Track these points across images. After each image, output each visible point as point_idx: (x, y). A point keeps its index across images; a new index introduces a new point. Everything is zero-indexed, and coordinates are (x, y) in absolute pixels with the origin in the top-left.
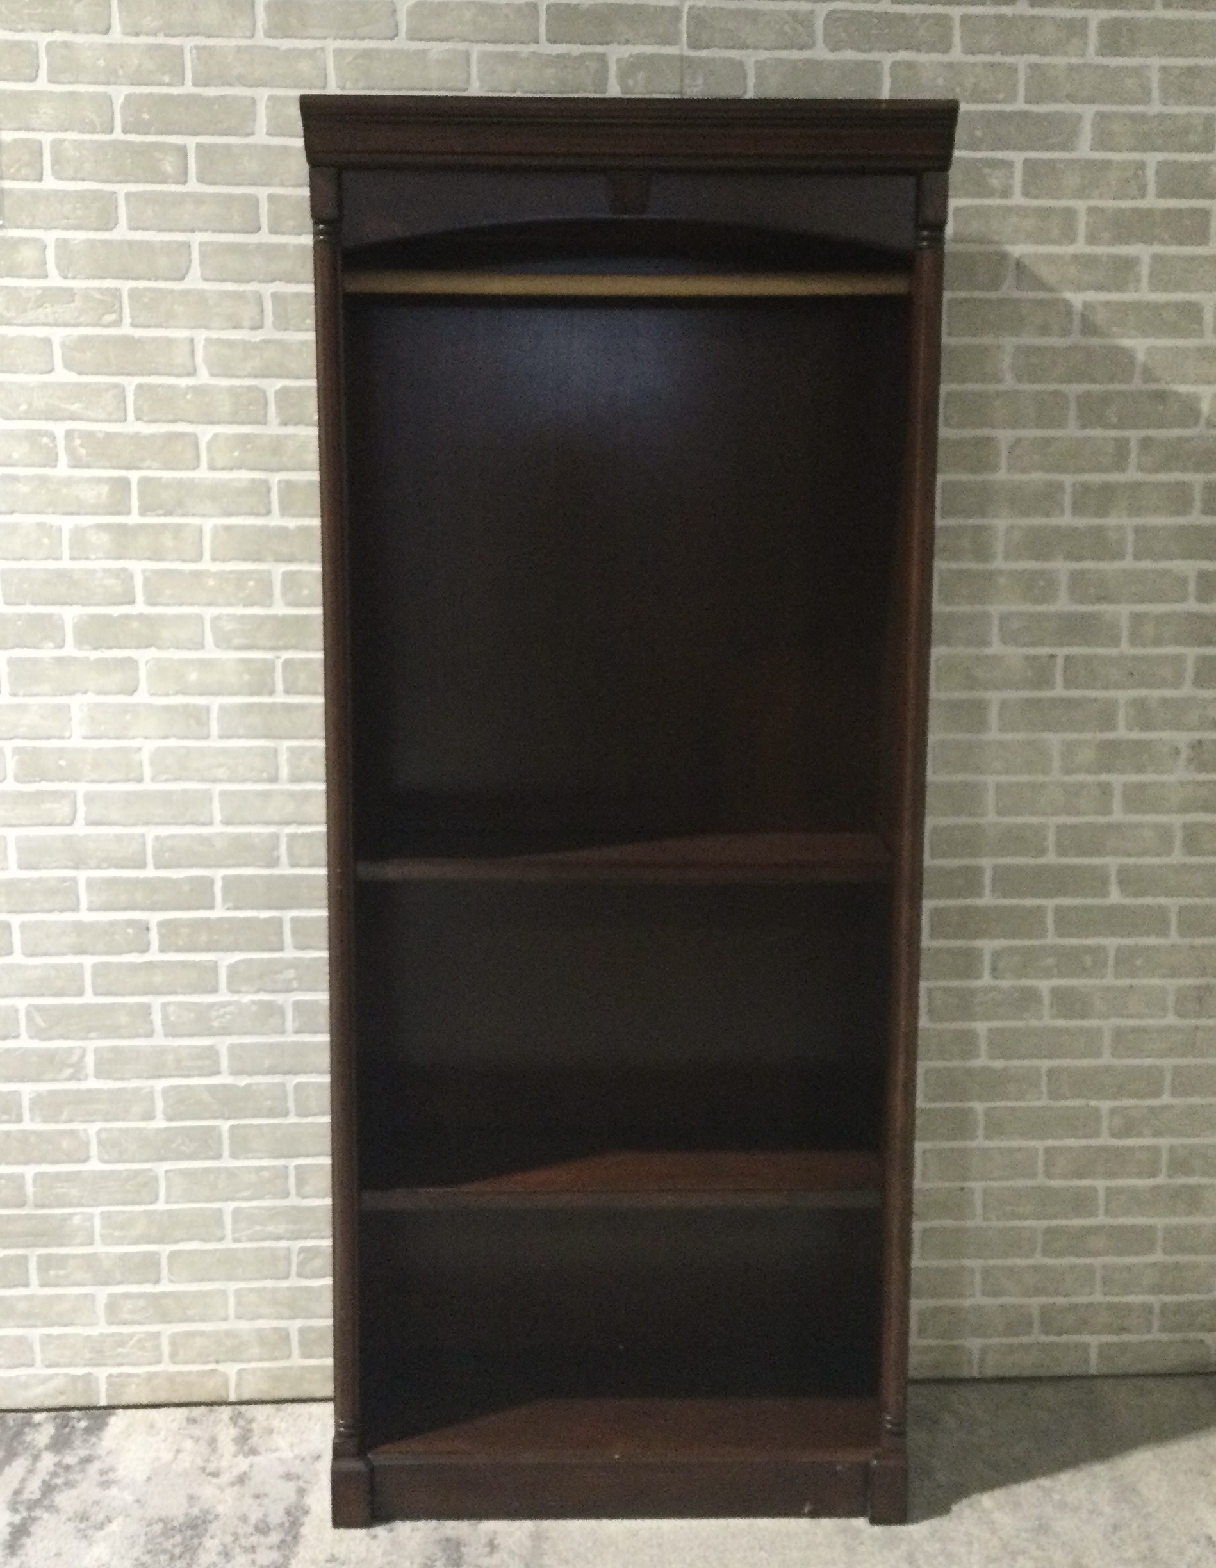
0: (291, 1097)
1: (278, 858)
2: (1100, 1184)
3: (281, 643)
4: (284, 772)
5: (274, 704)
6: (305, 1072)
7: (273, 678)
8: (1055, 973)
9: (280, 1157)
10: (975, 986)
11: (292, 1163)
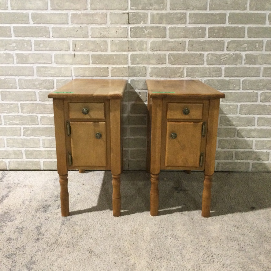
0: (17, 83)
1: (8, 7)
2: (257, 117)
6: (21, 76)
8: (247, 49)
9: (16, 101)
10: (221, 53)
11: (19, 103)
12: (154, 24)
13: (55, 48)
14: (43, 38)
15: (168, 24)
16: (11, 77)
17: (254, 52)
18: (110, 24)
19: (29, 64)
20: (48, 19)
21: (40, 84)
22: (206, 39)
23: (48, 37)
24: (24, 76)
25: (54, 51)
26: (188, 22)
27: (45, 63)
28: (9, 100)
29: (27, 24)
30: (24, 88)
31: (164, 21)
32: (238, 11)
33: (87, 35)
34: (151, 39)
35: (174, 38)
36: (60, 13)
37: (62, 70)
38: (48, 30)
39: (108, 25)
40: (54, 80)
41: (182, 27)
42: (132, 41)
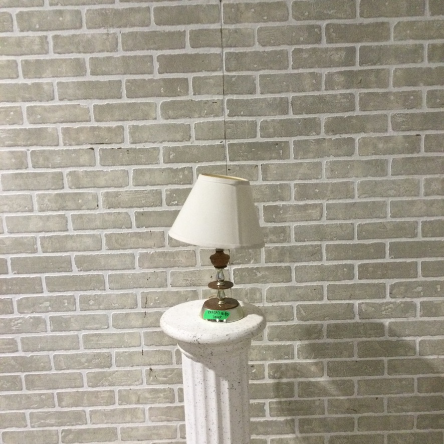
0: (52, 362)
1: (37, 249)
3: (29, 143)
4: (36, 207)
5: (28, 173)
6: (59, 350)
7: (27, 160)
8: (422, 295)
9: (50, 389)
10: (381, 302)
11: (56, 392)
12: (270, 263)
13: (113, 305)
14: (95, 291)
15: (294, 262)
16: (42, 353)
17: (434, 298)
18: (201, 266)
19: (71, 332)
20: (103, 263)
21: (89, 361)
22: (356, 281)
23: (103, 290)
24: (63, 349)
25: (112, 309)
26: (325, 257)
27: (97, 329)
28: (39, 388)
29: (69, 271)
30: (63, 368)
31: (288, 258)
32: (404, 240)
33: (165, 284)
34: (268, 284)
35: (304, 282)
36: (121, 254)
37: (125, 337)
38: (102, 279)
39: (199, 267)
40: (112, 353)
41: (316, 266)
42: (237, 289)
